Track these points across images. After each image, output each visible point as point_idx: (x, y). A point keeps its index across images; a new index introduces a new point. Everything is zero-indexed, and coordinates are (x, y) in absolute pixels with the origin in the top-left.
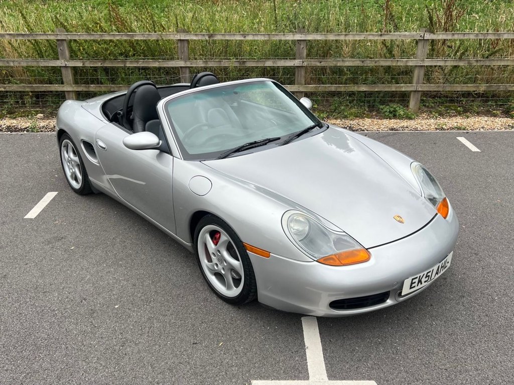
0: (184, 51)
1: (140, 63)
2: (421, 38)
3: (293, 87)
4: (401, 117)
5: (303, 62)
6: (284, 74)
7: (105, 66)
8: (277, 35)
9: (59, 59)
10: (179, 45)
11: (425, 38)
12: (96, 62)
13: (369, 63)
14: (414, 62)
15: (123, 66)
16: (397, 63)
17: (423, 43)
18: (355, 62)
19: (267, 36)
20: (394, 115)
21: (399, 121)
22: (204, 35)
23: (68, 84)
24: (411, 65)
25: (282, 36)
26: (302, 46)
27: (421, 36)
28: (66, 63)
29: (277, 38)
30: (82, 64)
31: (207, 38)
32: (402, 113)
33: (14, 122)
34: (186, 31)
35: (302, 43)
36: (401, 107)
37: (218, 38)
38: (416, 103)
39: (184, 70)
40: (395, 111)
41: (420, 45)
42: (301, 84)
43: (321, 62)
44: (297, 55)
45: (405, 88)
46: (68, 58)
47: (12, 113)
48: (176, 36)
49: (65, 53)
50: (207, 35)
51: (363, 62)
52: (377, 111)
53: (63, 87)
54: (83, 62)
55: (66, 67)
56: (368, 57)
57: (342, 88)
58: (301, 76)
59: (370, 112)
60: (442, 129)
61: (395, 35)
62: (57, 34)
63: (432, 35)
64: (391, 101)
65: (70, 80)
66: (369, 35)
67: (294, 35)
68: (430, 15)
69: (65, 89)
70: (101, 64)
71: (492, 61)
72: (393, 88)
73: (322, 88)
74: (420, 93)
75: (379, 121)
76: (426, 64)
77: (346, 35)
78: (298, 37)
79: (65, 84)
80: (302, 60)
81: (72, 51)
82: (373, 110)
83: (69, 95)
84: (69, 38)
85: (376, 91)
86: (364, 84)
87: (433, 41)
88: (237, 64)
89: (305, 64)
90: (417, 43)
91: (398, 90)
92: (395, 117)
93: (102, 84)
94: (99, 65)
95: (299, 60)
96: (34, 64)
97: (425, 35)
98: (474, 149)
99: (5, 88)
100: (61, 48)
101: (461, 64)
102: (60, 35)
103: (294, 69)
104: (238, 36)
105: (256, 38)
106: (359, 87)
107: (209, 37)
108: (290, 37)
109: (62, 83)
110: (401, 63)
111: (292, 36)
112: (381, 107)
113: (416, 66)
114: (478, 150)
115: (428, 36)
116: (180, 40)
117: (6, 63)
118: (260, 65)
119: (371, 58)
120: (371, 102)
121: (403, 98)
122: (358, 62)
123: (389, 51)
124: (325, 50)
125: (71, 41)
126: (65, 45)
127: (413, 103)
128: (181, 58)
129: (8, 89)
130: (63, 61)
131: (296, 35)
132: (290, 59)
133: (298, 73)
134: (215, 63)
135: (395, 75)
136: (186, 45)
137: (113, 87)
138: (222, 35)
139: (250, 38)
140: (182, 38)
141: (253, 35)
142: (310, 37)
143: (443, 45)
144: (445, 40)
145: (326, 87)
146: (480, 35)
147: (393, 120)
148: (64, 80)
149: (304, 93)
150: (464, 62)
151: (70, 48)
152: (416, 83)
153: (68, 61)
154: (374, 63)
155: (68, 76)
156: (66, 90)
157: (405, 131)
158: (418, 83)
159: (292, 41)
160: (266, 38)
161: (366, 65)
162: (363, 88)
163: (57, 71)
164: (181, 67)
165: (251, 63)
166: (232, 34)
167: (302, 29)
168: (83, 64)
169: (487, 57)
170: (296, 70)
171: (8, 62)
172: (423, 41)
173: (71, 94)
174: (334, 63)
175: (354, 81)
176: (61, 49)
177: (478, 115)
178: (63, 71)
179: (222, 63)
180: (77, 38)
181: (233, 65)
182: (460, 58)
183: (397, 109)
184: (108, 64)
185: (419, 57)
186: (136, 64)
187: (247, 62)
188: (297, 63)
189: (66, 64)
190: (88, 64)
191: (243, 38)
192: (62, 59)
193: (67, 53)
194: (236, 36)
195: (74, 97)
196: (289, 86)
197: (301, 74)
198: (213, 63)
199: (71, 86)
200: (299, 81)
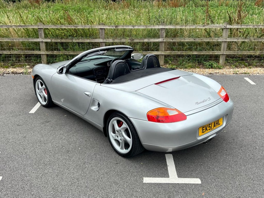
0: (103, 34)
1: (80, 40)
2: (224, 28)
3: (158, 53)
4: (215, 68)
5: (164, 40)
6: (154, 45)
7: (62, 41)
8: (150, 26)
9: (39, 38)
10: (100, 31)
11: (227, 27)
12: (58, 40)
13: (198, 40)
14: (222, 39)
15: (71, 41)
16: (213, 40)
17: (226, 30)
18: (191, 40)
19: (145, 27)
20: (211, 67)
21: (214, 70)
22: (113, 26)
23: (43, 51)
24: (220, 41)
25: (153, 27)
26: (163, 32)
27: (225, 26)
28: (42, 40)
29: (150, 28)
31: (115, 28)
32: (216, 66)
33: (15, 70)
34: (104, 24)
35: (163, 30)
36: (215, 62)
37: (120, 27)
38: (223, 61)
39: (102, 43)
40: (212, 65)
41: (224, 31)
42: (163, 51)
43: (173, 40)
44: (161, 36)
45: (217, 53)
46: (43, 38)
47: (13, 65)
48: (99, 27)
49: (42, 34)
50: (115, 26)
51: (194, 40)
52: (202, 65)
53: (40, 52)
54: (51, 39)
55: (42, 42)
56: (197, 37)
57: (184, 53)
58: (162, 47)
59: (199, 65)
60: (237, 74)
61: (211, 26)
62: (39, 26)
63: (230, 26)
64: (210, 60)
65: (44, 49)
66: (198, 26)
67: (159, 26)
68: (229, 16)
69: (41, 53)
70: (60, 40)
71: (262, 39)
72: (211, 53)
73: (173, 53)
74: (225, 55)
75: (204, 70)
76: (228, 41)
77: (186, 26)
78: (161, 27)
79: (41, 50)
80: (163, 39)
81: (45, 34)
82: (200, 65)
83: (43, 56)
84: (45, 28)
85: (202, 55)
86: (195, 51)
87: (231, 29)
88: (130, 41)
89: (165, 41)
90: (223, 30)
91: (213, 54)
92: (212, 68)
93: (60, 50)
94: (59, 41)
95: (162, 39)
96: (26, 40)
97: (227, 26)
98: (252, 83)
99: (10, 53)
100: (40, 32)
101: (246, 40)
102: (40, 26)
103: (159, 43)
104: (131, 27)
105: (139, 28)
106: (193, 52)
107: (116, 27)
108: (157, 27)
109: (40, 50)
110: (215, 40)
111: (158, 26)
112: (205, 62)
113: (223, 42)
114: (255, 84)
115: (228, 26)
116: (101, 29)
117: (12, 40)
118: (142, 41)
119: (199, 38)
120: (199, 60)
121: (217, 58)
122: (192, 40)
123: (208, 34)
124: (175, 33)
125: (45, 29)
126: (42, 30)
127: (222, 61)
128: (101, 38)
129: (12, 53)
130: (41, 39)
132: (157, 38)
133: (161, 45)
135: (212, 46)
136: (104, 31)
137: (66, 52)
138: (122, 26)
139: (136, 27)
140: (102, 28)
141: (138, 26)
142: (167, 27)
143: (237, 31)
144: (238, 28)
145: (175, 52)
146: (255, 26)
147: (211, 69)
148: (41, 48)
149: (164, 55)
150: (248, 40)
151: (45, 32)
152: (223, 51)
153: (43, 39)
154: (200, 40)
155: (43, 46)
157: (217, 75)
158: (224, 50)
159: (158, 29)
160: (145, 28)
161: (196, 41)
162: (195, 53)
163: (37, 44)
164: (101, 42)
165: (137, 40)
166: (127, 26)
167: (163, 23)
168: (51, 41)
169: (260, 37)
170: (160, 44)
171: (13, 39)
172: (226, 29)
173: (44, 55)
174: (180, 40)
175: (190, 49)
177: (256, 67)
178: (41, 44)
179: (122, 40)
180: (48, 27)
181: (128, 41)
182: (246, 38)
183: (213, 64)
184: (63, 41)
185: (224, 37)
186: (78, 40)
187: (135, 40)
188: (160, 40)
189: (42, 41)
190: (54, 41)
191: (132, 28)
192: (40, 38)
193: (43, 35)
194: (129, 27)
195: (46, 57)
196: (156, 52)
197: (162, 46)
198: (117, 40)
199: (44, 52)
200: (161, 49)
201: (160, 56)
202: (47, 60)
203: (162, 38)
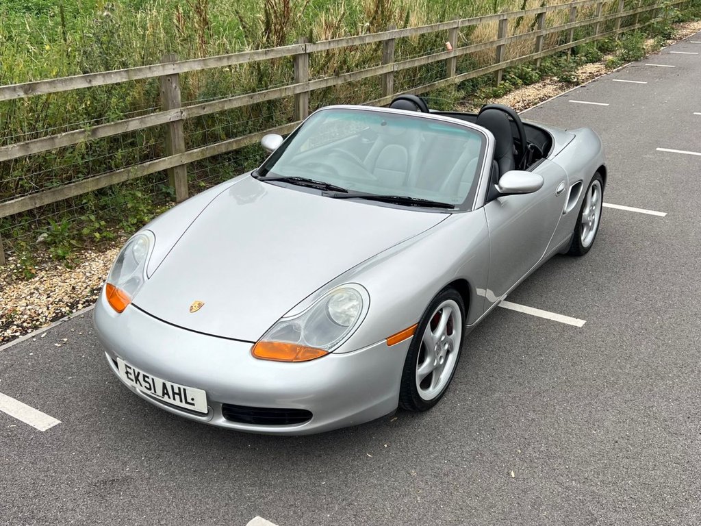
2: (303, 52)
3: (173, 160)
5: (182, 113)
8: (140, 70)
11: (306, 52)
13: (259, 98)
18: (243, 100)
22: (14, 89)
25: (148, 71)
26: (174, 85)
27: (303, 49)
31: (22, 95)
35: (173, 77)
37: (43, 90)
42: (180, 151)
43: (204, 108)
44: (170, 103)
50: (21, 87)
51: (252, 98)
57: (234, 145)
58: (178, 138)
63: (312, 45)
67: (163, 66)
73: (210, 151)
76: (310, 88)
78: (169, 70)
80: (179, 110)
89: (185, 115)
95: (176, 110)
97: (307, 47)
104: (79, 81)
107: (26, 92)
115: (310, 48)
118: (122, 130)
122: (247, 99)
131: (166, 67)
133: (174, 133)
134: (44, 143)
138: (50, 83)
139: (99, 82)
141: (104, 75)
142: (186, 68)
145: (214, 147)
149: (185, 167)
154: (262, 97)
161: (256, 102)
165: (107, 129)
170: (172, 128)
172: (305, 56)
174: (220, 106)
179: (57, 141)
185: (303, 80)
187: (100, 130)
188: (171, 115)
191: (82, 85)
194: (74, 82)
196: (166, 158)
197: (178, 135)
198: (39, 144)
200: (177, 147)
201: (175, 171)
203: (174, 107)
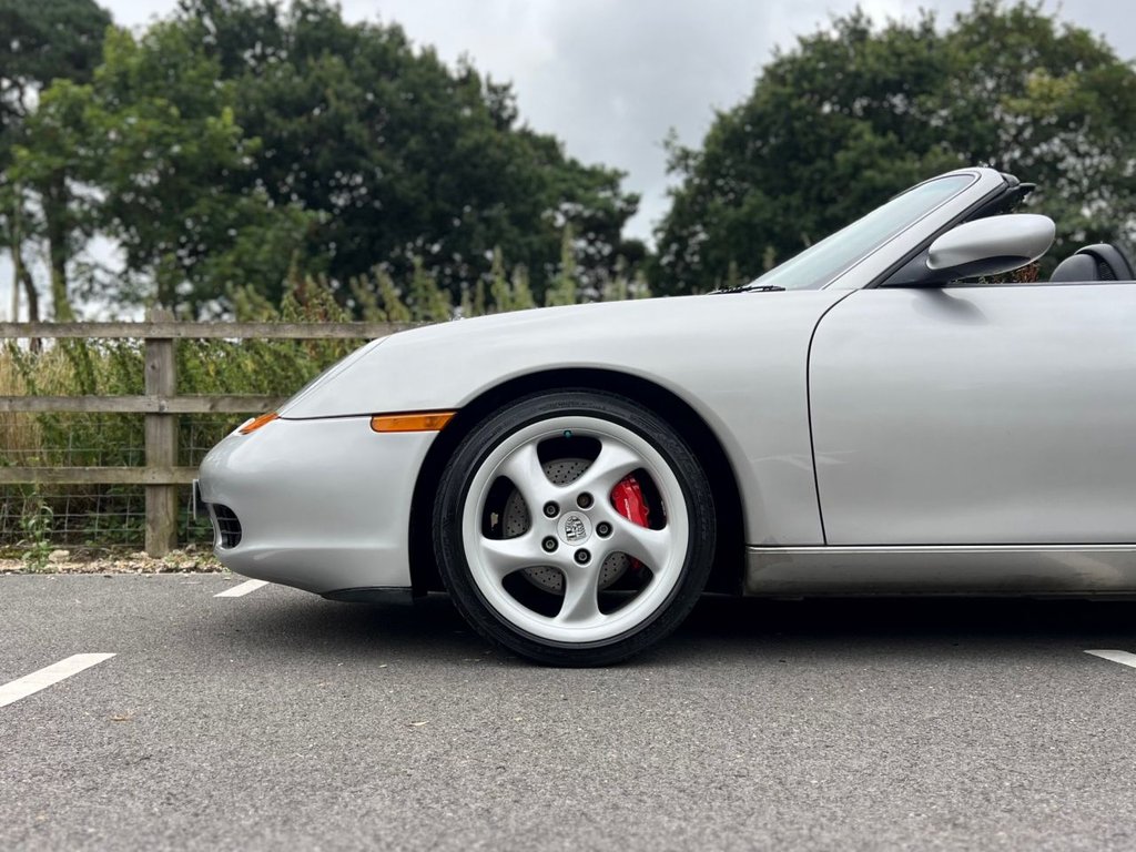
9: (143, 394)
23: (157, 465)
28: (164, 402)
30: (209, 406)
46: (169, 392)
49: (165, 374)
53: (143, 471)
54: (212, 403)
55: (160, 415)
62: (151, 324)
65: (166, 453)
69: (147, 479)
79: (150, 464)
83: (155, 496)
84: (183, 335)
94: (258, 409)
100: (156, 362)
102: (160, 325)
109: (142, 463)
126: (168, 351)
130: (154, 398)
148: (149, 452)
151: (181, 363)
153: (167, 398)
155: (162, 440)
156: (150, 481)
168: (212, 407)
173: (162, 492)
176: (153, 367)
178: (152, 427)
180: (203, 334)
189: (162, 407)
192: (153, 393)
193: (169, 377)
195: (170, 504)
199: (167, 469)
202: (178, 523)
